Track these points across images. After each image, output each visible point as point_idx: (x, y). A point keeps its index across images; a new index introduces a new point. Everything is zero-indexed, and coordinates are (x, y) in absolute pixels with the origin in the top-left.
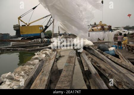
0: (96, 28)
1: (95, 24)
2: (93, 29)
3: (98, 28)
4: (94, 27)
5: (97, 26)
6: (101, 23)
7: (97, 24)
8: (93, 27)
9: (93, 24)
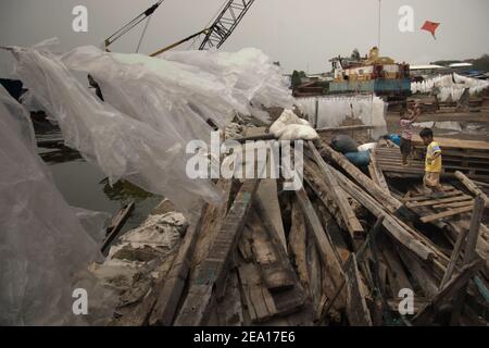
0: (357, 70)
1: (356, 55)
2: (347, 74)
3: (365, 72)
4: (350, 66)
5: (360, 65)
6: (374, 53)
7: (361, 56)
8: (348, 67)
9: (350, 56)
